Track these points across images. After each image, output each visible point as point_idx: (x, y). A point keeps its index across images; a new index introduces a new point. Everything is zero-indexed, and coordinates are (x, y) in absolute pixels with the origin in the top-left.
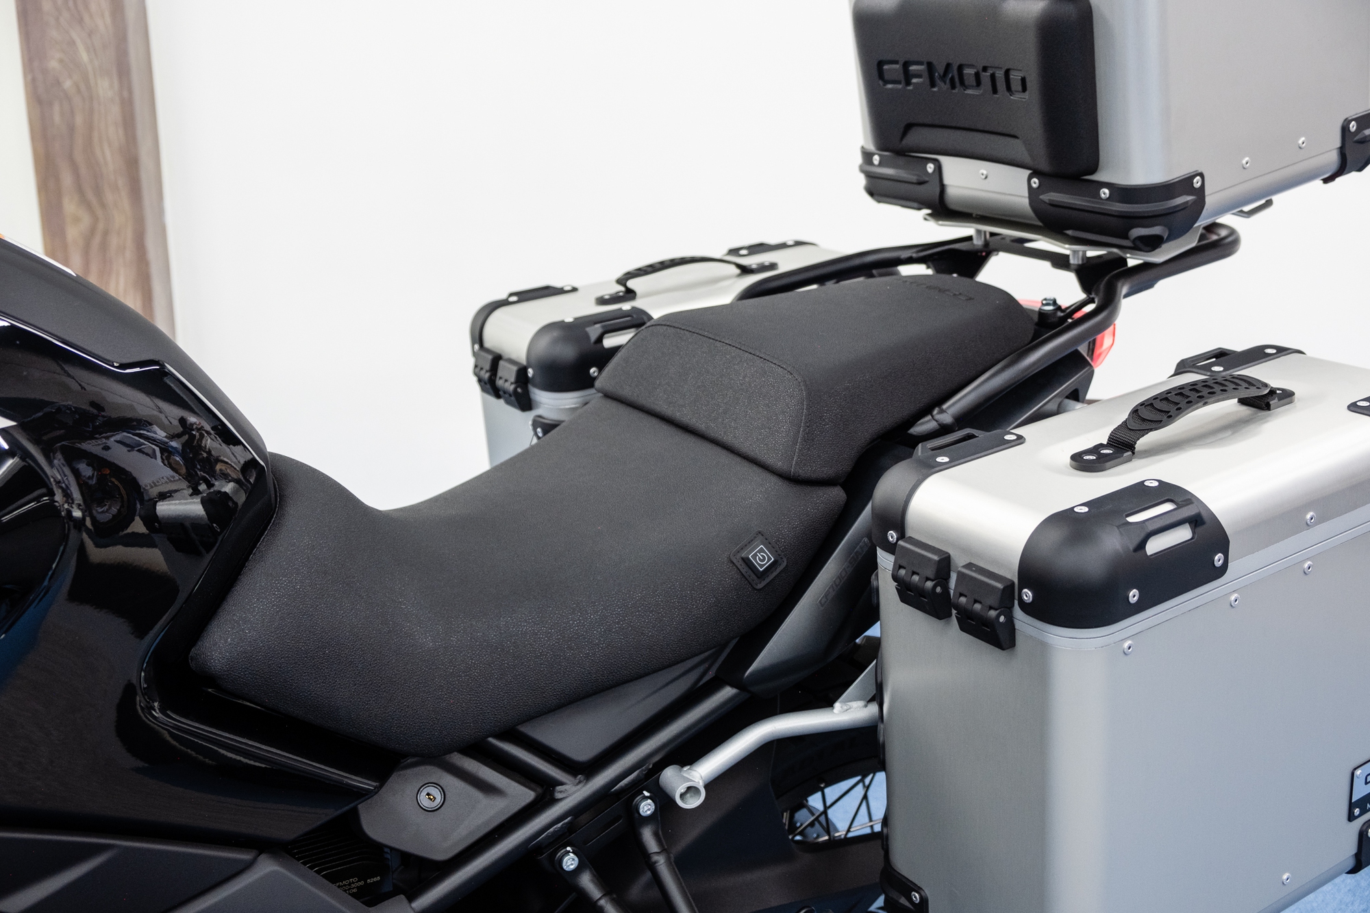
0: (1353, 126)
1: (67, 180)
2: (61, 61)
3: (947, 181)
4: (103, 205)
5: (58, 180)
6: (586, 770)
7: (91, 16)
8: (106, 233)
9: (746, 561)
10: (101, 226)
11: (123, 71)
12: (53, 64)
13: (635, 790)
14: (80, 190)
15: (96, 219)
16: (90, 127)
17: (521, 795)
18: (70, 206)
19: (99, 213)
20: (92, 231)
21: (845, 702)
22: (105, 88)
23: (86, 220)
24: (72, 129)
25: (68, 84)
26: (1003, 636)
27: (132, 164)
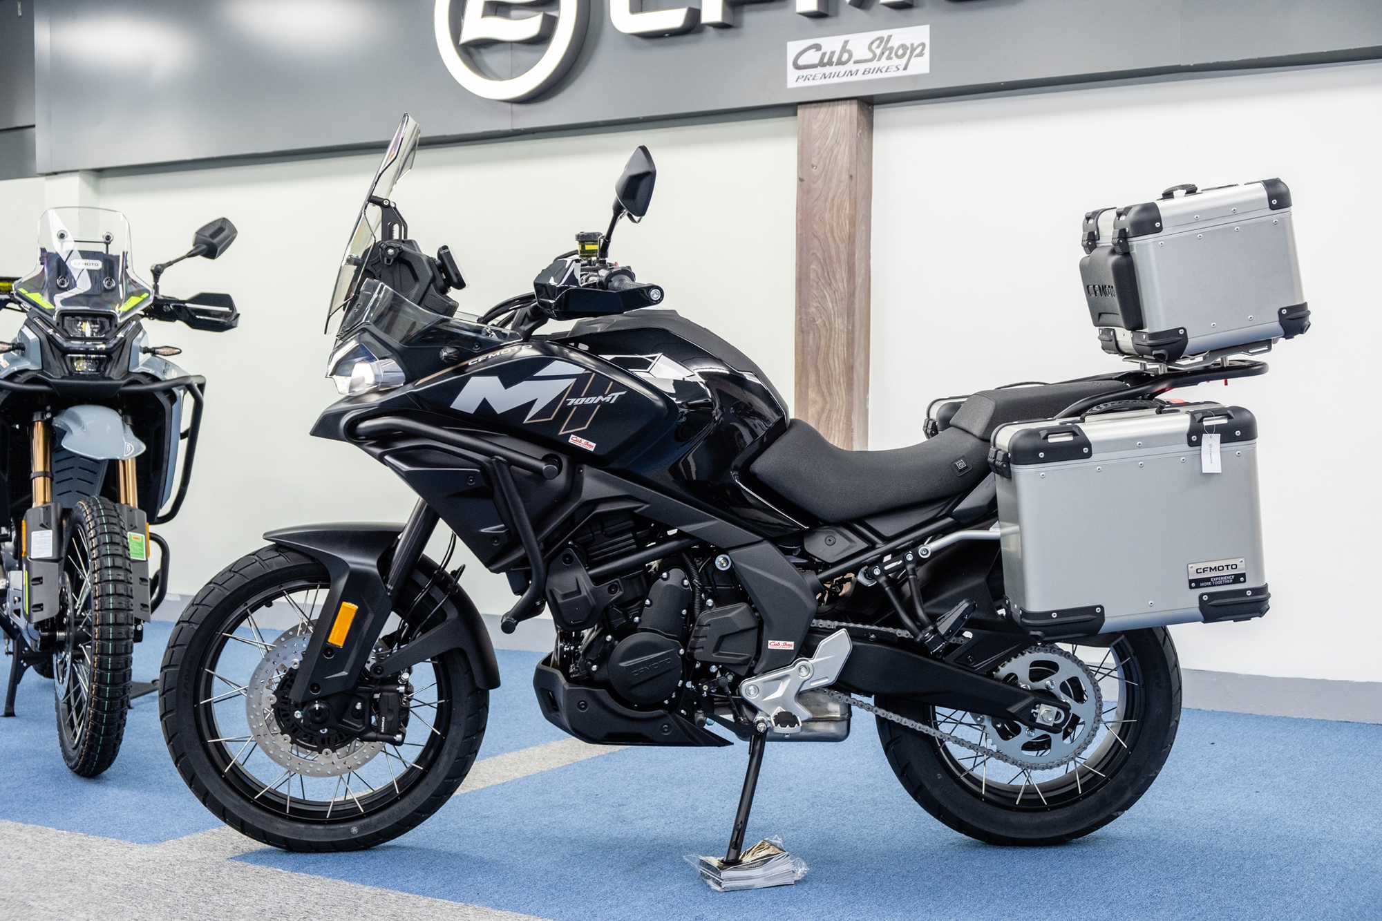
0: (1284, 312)
1: (812, 378)
2: (817, 308)
3: (1118, 339)
4: (830, 394)
5: (807, 378)
6: (887, 540)
7: (836, 281)
8: (830, 411)
9: (956, 466)
10: (828, 407)
11: (850, 314)
12: (813, 310)
13: (906, 549)
14: (819, 385)
15: (826, 403)
16: (829, 347)
17: (862, 545)
18: (812, 394)
19: (828, 399)
20: (823, 409)
21: (994, 528)
22: (840, 324)
23: (820, 403)
24: (818, 348)
25: (819, 322)
26: (1006, 473)
27: (850, 369)
